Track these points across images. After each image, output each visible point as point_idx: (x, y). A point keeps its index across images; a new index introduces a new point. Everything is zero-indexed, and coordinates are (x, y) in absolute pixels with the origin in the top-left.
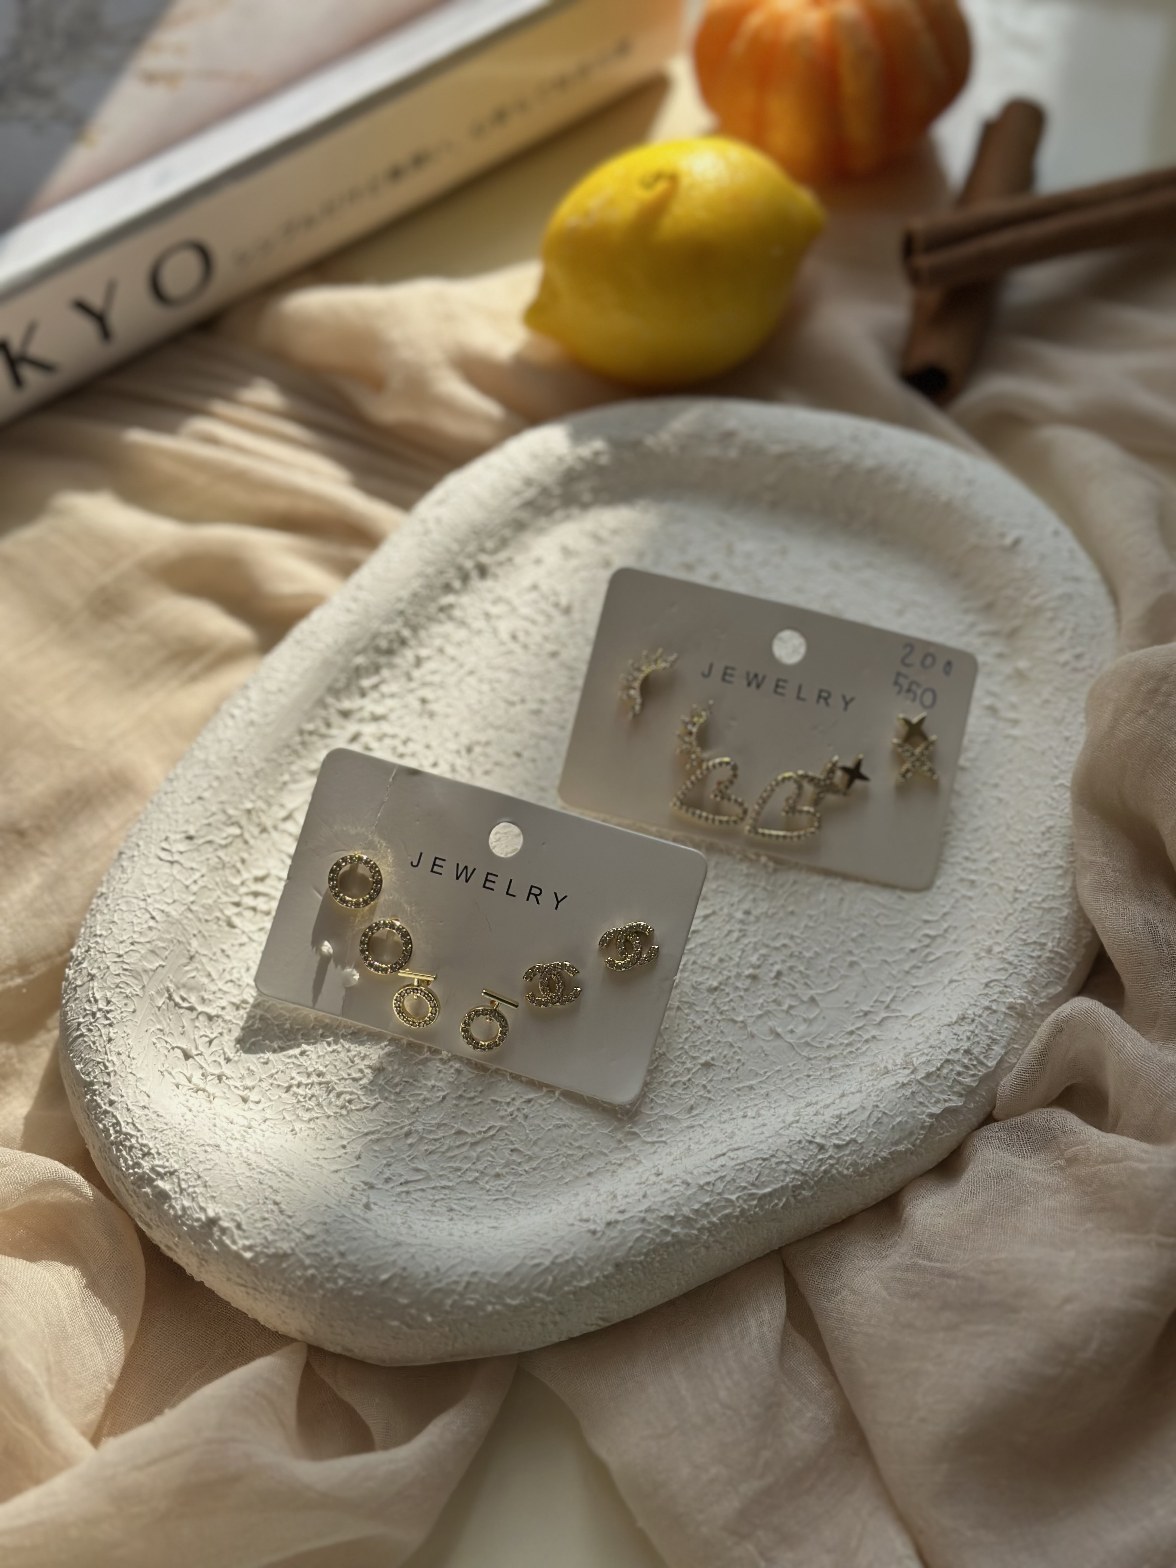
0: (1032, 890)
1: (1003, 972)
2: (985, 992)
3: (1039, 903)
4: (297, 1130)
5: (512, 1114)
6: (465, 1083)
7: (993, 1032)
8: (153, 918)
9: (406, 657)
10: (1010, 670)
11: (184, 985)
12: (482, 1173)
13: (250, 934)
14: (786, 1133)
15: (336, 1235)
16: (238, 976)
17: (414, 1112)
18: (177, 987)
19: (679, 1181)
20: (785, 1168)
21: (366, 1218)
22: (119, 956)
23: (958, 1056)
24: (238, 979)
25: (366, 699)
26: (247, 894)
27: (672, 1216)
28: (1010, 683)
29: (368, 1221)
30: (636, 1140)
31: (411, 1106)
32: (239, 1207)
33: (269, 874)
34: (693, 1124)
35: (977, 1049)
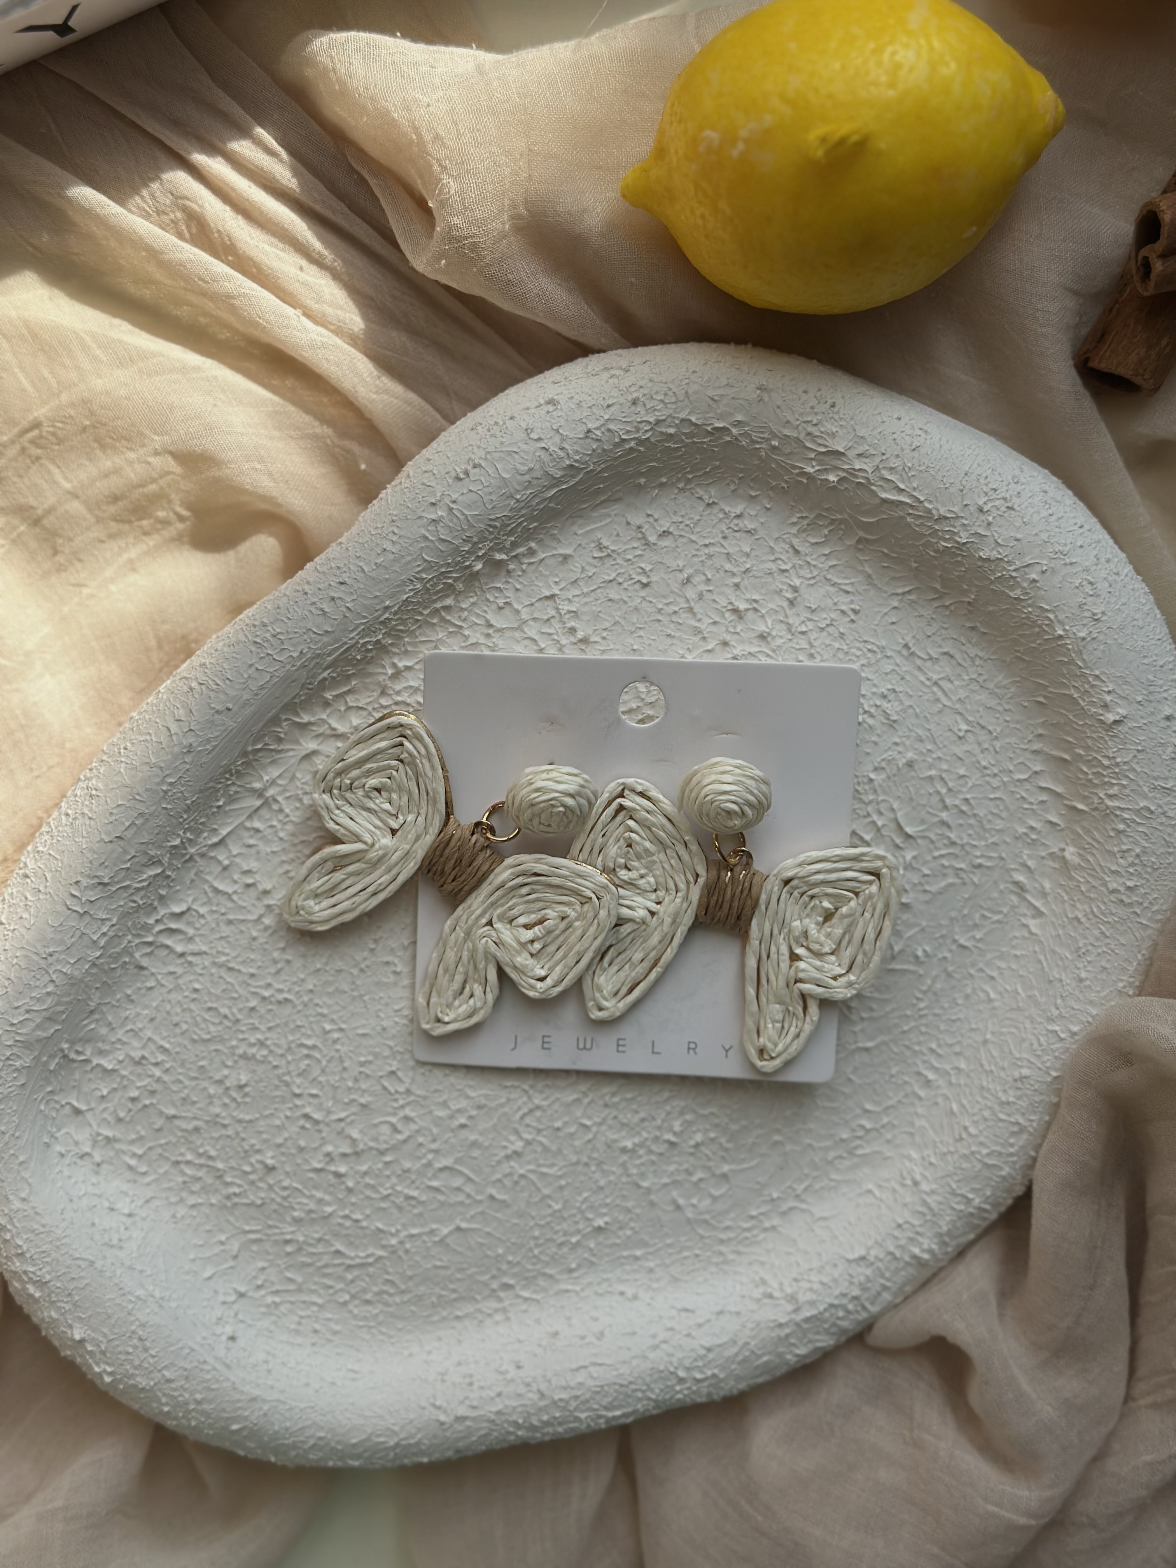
0: (982, 1139)
2: (896, 1233)
3: (983, 1156)
4: (179, 1215)
5: (392, 1246)
6: (353, 1204)
7: (888, 1279)
8: (52, 981)
9: (384, 667)
10: (1055, 850)
11: (80, 1040)
12: (353, 1297)
13: (159, 977)
14: (652, 1356)
15: (194, 1382)
16: (140, 1025)
17: (297, 1221)
18: (72, 1043)
19: (534, 1387)
20: (640, 1395)
21: (228, 1362)
22: (12, 1025)
23: (845, 1301)
24: (140, 1030)
25: (328, 711)
26: (161, 931)
27: (520, 1421)
28: (1051, 863)
29: (228, 1367)
30: (510, 1293)
31: (296, 1214)
32: (105, 1336)
33: (189, 909)
34: (570, 1287)
35: (866, 1295)
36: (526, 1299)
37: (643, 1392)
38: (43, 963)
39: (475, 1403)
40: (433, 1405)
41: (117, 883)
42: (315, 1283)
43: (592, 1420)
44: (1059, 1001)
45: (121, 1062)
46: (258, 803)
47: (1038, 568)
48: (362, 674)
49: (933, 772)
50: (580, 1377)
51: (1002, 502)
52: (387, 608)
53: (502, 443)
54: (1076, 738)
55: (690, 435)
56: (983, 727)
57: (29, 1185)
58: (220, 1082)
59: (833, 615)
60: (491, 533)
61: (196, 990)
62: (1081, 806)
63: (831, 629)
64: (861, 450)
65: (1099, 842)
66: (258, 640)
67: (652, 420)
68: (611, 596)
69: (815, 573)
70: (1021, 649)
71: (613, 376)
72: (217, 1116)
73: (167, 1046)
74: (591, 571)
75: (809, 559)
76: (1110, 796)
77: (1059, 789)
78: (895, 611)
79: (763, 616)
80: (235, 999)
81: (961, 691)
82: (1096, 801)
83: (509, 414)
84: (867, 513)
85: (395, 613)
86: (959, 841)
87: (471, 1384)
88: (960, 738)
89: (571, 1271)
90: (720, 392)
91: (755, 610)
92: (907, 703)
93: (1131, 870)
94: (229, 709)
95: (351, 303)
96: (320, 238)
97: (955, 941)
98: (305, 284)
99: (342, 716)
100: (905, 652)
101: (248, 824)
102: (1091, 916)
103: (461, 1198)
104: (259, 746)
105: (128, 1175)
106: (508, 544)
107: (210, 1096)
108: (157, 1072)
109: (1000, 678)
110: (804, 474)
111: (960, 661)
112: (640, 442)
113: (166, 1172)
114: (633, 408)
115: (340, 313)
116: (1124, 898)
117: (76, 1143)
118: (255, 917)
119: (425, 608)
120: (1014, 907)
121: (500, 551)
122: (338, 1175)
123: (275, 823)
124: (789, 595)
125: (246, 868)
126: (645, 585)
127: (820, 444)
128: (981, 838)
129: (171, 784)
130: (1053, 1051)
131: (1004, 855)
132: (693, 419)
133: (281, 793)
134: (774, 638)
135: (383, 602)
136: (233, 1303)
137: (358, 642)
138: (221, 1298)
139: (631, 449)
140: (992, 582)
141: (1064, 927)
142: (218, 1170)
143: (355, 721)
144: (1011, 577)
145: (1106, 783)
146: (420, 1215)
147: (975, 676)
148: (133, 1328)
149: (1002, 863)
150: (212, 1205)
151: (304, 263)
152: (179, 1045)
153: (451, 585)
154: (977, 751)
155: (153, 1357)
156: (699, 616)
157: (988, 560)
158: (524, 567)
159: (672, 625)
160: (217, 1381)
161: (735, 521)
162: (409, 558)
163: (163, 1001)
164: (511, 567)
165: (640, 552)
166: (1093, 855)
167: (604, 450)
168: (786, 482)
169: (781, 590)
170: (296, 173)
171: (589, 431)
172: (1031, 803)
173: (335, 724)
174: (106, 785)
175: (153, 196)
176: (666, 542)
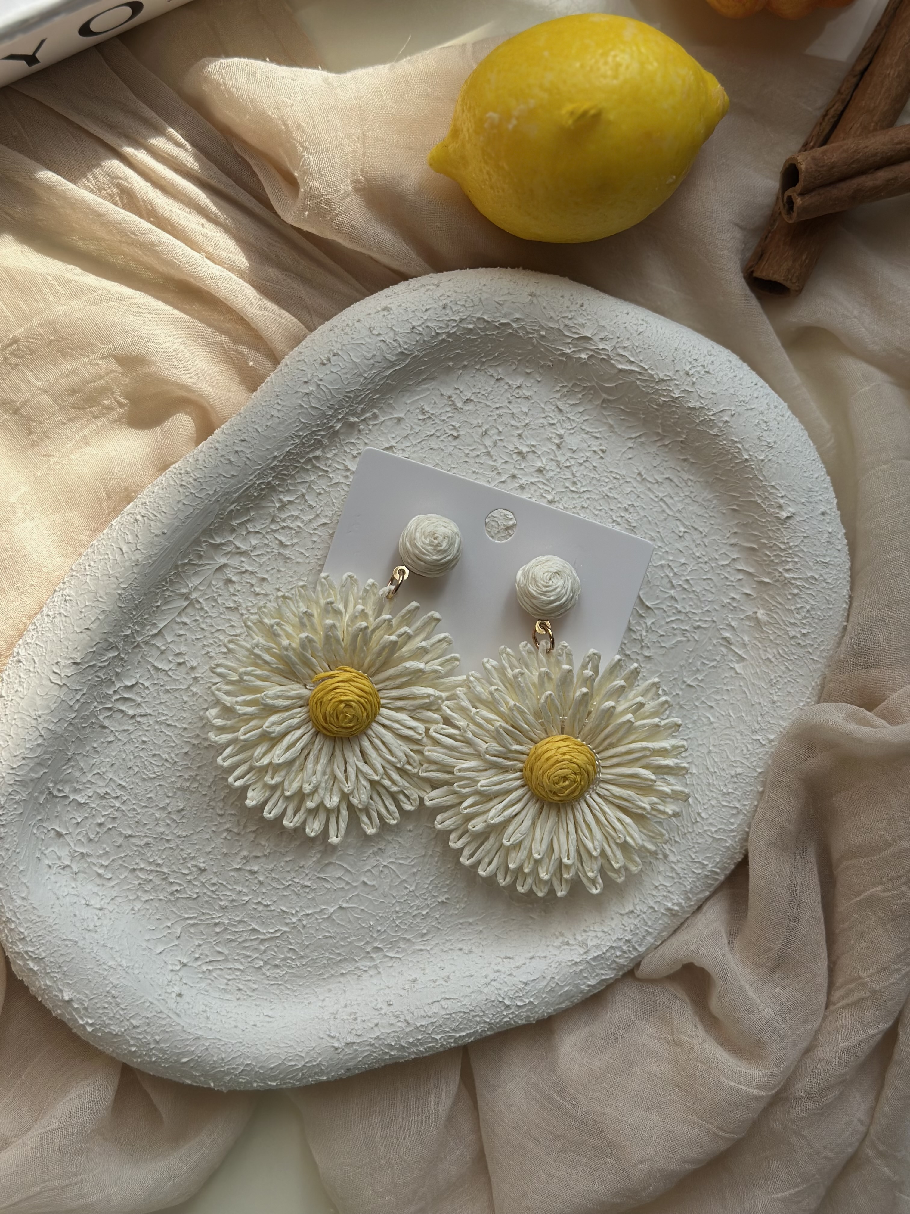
0: (711, 821)
1: (670, 879)
2: (654, 893)
3: (712, 833)
4: (136, 909)
5: (294, 923)
6: (264, 893)
7: (649, 927)
8: (41, 736)
9: (273, 502)
10: (751, 613)
11: (61, 781)
12: (266, 963)
13: (117, 734)
14: (486, 990)
15: (154, 1027)
16: (104, 770)
17: (224, 908)
18: (56, 783)
19: (402, 1018)
20: (478, 1019)
21: (178, 1011)
22: (13, 769)
23: (621, 944)
24: (104, 773)
25: (234, 535)
26: (118, 700)
27: (393, 1044)
28: (748, 623)
29: (178, 1015)
30: (380, 954)
31: (222, 903)
32: (87, 996)
33: (136, 683)
34: (423, 948)
35: (635, 939)
36: (392, 958)
37: (481, 1017)
38: (34, 722)
39: (359, 1033)
40: (329, 1036)
41: (86, 663)
42: (238, 954)
43: (445, 1040)
44: (759, 719)
45: (90, 797)
46: (186, 604)
47: (729, 413)
48: (258, 507)
49: (663, 562)
50: (435, 1008)
51: (701, 368)
52: (275, 458)
53: (352, 338)
54: (761, 533)
55: (484, 329)
56: (696, 529)
57: (27, 887)
58: (164, 808)
59: (588, 454)
60: (347, 402)
61: (144, 742)
62: (767, 580)
63: (587, 464)
64: (602, 335)
65: (780, 604)
66: (184, 483)
67: (457, 319)
68: (432, 446)
69: (574, 425)
70: (720, 472)
71: (427, 290)
72: (162, 833)
73: (124, 784)
74: (417, 429)
75: (569, 416)
76: (787, 571)
77: (751, 570)
78: (631, 450)
79: (539, 457)
80: (173, 747)
81: (679, 505)
82: (777, 574)
83: (356, 318)
84: (609, 380)
85: (281, 462)
86: (683, 610)
87: (356, 1019)
88: (680, 537)
89: (424, 935)
90: (503, 298)
91: (534, 452)
92: (642, 514)
93: (804, 621)
94: (164, 534)
95: (238, 249)
96: (215, 204)
97: (684, 682)
98: (205, 236)
99: (244, 539)
100: (639, 479)
101: (178, 620)
102: (778, 657)
103: (343, 885)
104: (186, 561)
105: (98, 881)
106: (359, 411)
107: (157, 819)
108: (118, 804)
109: (705, 494)
110: (563, 354)
111: (678, 483)
112: (449, 335)
113: (126, 877)
114: (443, 311)
115: (231, 256)
116: (800, 641)
117: (60, 858)
118: (186, 687)
119: (302, 458)
120: (723, 656)
121: (353, 415)
122: (252, 873)
123: (198, 618)
124: (557, 441)
125: (178, 651)
126: (456, 438)
127: (574, 333)
128: (698, 607)
129: (124, 589)
130: (758, 754)
131: (715, 619)
132: (486, 318)
133: (201, 596)
134: (548, 471)
135: (273, 453)
136: (178, 971)
137: (255, 483)
138: (170, 967)
139: (443, 340)
140: (698, 424)
141: (759, 666)
142: (164, 873)
143: (254, 542)
144: (711, 420)
145: (783, 561)
146: (313, 899)
147: (687, 494)
148: (108, 989)
149: (714, 625)
150: (160, 900)
151: (204, 221)
152: (133, 783)
153: (320, 441)
154: (693, 546)
155: (123, 1009)
156: (494, 458)
157: (694, 409)
158: (370, 427)
159: (476, 465)
160: (171, 1026)
161: (517, 391)
162: (290, 421)
163: (120, 751)
164: (361, 427)
165: (450, 415)
166: (777, 613)
167: (424, 341)
168: (551, 361)
169: (551, 438)
170: (197, 159)
171: (414, 328)
172: (732, 581)
173: (239, 545)
174: (77, 592)
175: (95, 177)
176: (470, 407)
